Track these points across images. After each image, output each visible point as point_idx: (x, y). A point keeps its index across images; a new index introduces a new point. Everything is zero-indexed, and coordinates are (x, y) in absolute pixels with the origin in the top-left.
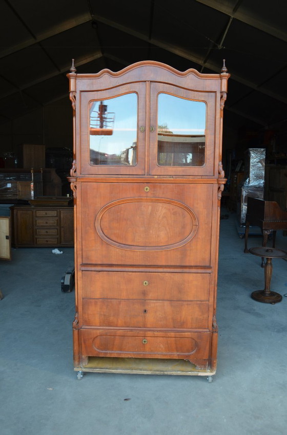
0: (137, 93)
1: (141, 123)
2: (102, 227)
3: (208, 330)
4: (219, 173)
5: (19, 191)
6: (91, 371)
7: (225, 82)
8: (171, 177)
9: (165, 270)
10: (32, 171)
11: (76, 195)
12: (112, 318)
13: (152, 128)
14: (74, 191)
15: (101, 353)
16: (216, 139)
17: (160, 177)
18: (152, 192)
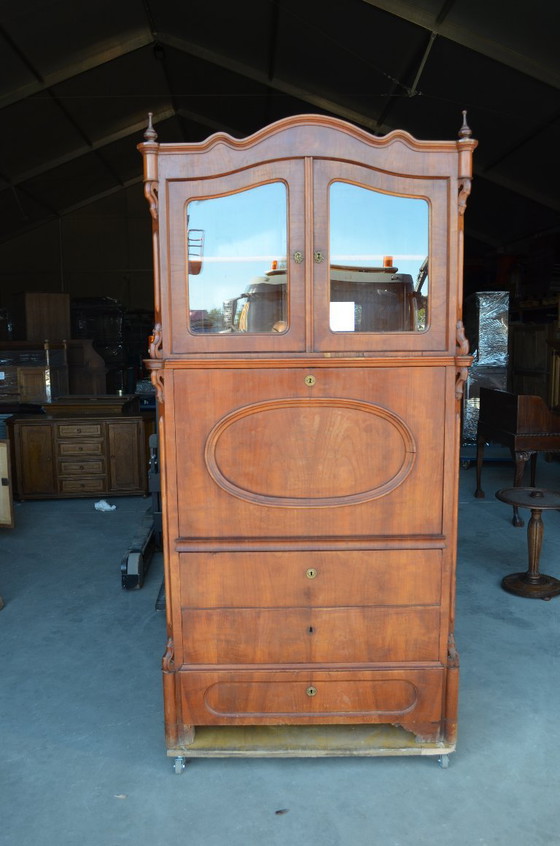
0: (285, 182)
1: (296, 245)
2: (218, 462)
3: (439, 664)
4: (458, 345)
5: (22, 387)
6: (203, 756)
7: (467, 157)
8: (361, 354)
9: (351, 545)
10: (46, 346)
11: (162, 396)
12: (242, 646)
13: (320, 255)
14: (159, 389)
15: (223, 718)
16: (451, 275)
17: (337, 354)
18: (322, 387)
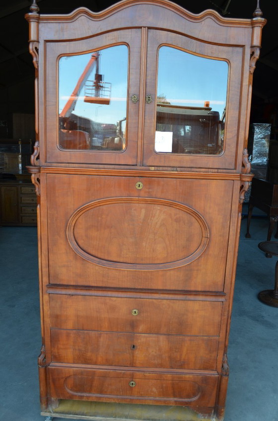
0: (128, 45)
1: (133, 90)
2: (76, 236)
3: (215, 373)
4: (243, 166)
6: (62, 417)
7: (258, 32)
8: (175, 169)
9: (162, 296)
10: (20, 143)
11: (39, 191)
12: (89, 354)
13: (149, 98)
14: (37, 186)
15: (76, 396)
16: (242, 116)
17: (159, 168)
18: (147, 190)
